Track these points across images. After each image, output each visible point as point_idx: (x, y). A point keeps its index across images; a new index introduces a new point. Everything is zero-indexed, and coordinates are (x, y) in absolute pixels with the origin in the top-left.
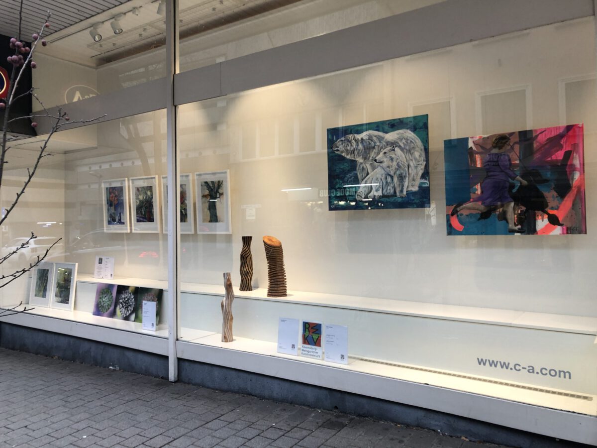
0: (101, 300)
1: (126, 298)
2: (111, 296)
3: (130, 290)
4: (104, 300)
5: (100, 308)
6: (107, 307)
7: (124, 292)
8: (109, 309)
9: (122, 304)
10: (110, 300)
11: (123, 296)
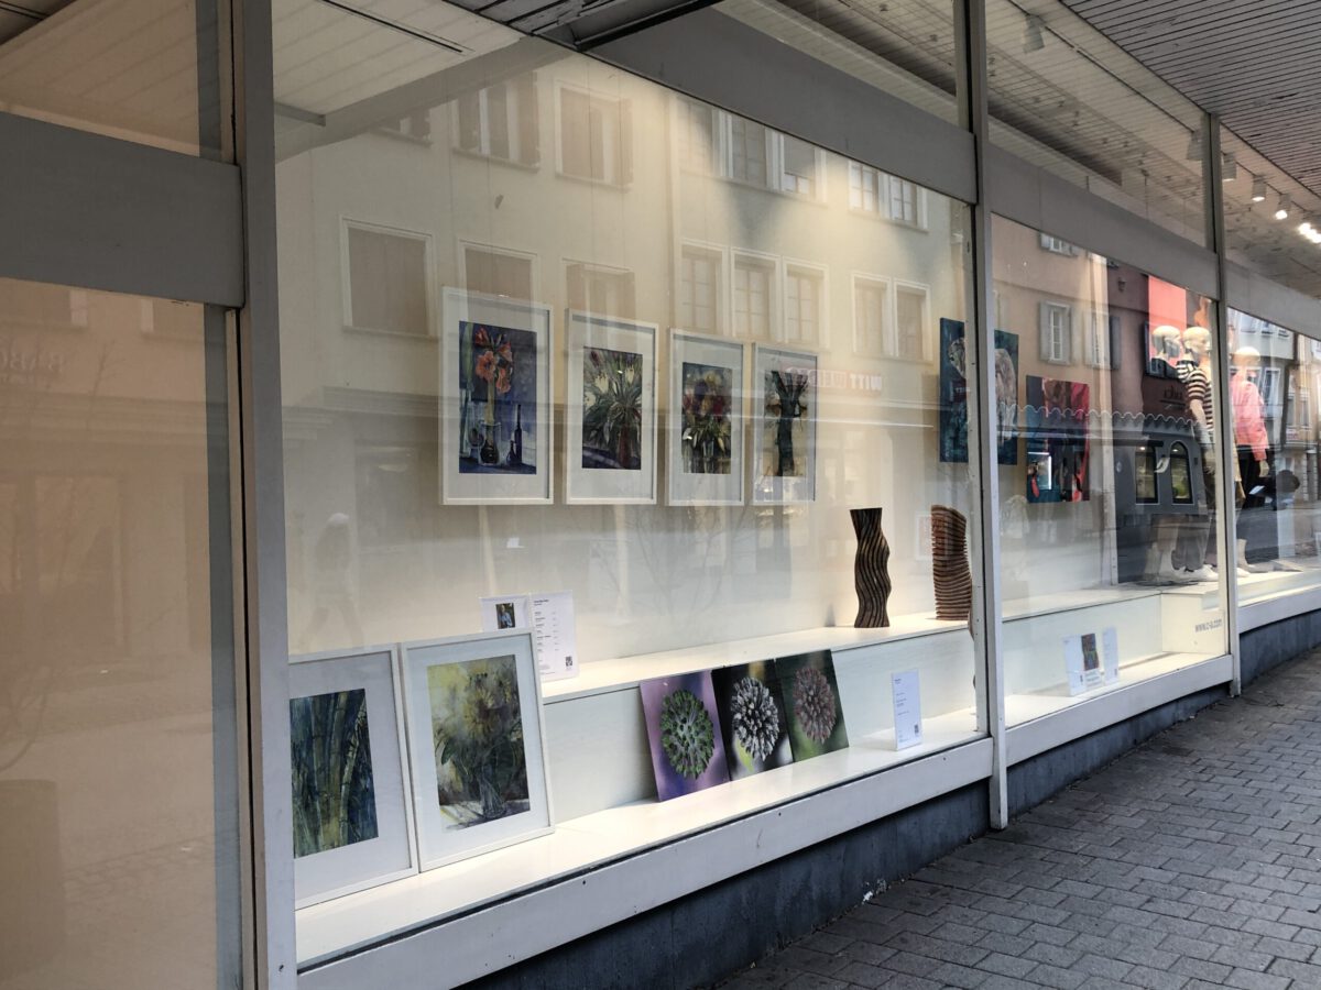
0: (673, 738)
1: (750, 701)
2: (702, 714)
3: (753, 676)
4: (681, 734)
5: (679, 768)
6: (701, 755)
7: (737, 686)
8: (708, 758)
9: (746, 726)
10: (703, 728)
11: (740, 700)
